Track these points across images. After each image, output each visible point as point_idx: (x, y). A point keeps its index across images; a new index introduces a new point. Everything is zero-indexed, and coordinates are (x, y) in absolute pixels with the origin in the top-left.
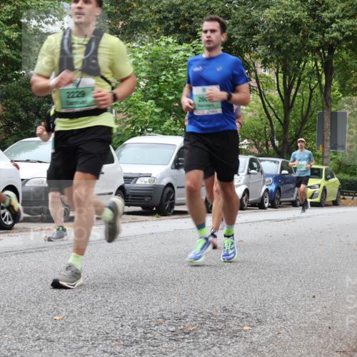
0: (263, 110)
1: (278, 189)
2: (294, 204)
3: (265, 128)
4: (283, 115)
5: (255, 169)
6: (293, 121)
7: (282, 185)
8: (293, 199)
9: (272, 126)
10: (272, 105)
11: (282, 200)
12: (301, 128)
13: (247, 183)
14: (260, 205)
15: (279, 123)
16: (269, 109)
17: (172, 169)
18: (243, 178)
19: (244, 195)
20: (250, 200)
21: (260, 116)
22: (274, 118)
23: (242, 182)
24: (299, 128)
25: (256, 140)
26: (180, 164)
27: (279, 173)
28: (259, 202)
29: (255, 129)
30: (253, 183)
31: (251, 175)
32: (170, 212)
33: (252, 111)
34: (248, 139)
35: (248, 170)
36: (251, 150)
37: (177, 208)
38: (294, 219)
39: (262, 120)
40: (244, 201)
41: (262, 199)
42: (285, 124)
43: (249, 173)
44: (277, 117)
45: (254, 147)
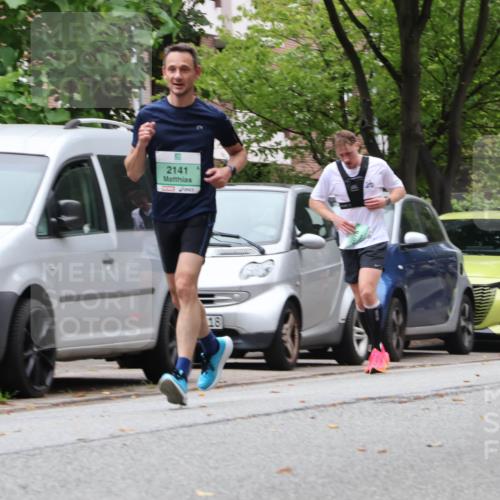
0: (331, 31)
1: (396, 294)
2: (452, 345)
3: (342, 92)
4: (397, 47)
5: (315, 230)
6: (433, 67)
7: (410, 280)
8: (449, 326)
9: (362, 85)
10: (359, 14)
11: (410, 331)
12: (461, 89)
13: (291, 277)
14: (338, 351)
15: (385, 73)
16: (350, 28)
17: (39, 236)
18: (279, 260)
19: (284, 318)
20: (305, 334)
21: (322, 52)
22: (367, 56)
23: (275, 274)
24: (454, 87)
25: (314, 135)
26: (65, 218)
27: (394, 241)
28: (336, 339)
29: (309, 96)
30: (313, 277)
31: (306, 252)
32: (42, 383)
33: (295, 36)
34: (286, 130)
35: (294, 236)
36: (299, 168)
37: (63, 370)
38: (455, 394)
39: (328, 64)
40: (287, 338)
41: (346, 329)
42: (406, 76)
43: (296, 245)
44: (379, 55)
45: (309, 158)
